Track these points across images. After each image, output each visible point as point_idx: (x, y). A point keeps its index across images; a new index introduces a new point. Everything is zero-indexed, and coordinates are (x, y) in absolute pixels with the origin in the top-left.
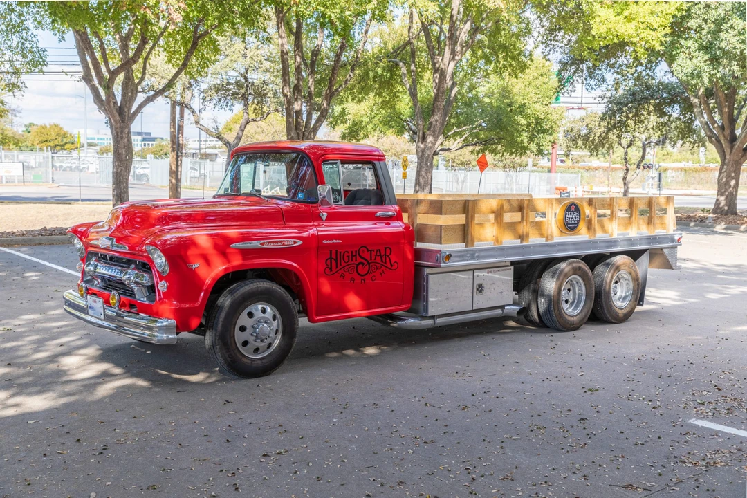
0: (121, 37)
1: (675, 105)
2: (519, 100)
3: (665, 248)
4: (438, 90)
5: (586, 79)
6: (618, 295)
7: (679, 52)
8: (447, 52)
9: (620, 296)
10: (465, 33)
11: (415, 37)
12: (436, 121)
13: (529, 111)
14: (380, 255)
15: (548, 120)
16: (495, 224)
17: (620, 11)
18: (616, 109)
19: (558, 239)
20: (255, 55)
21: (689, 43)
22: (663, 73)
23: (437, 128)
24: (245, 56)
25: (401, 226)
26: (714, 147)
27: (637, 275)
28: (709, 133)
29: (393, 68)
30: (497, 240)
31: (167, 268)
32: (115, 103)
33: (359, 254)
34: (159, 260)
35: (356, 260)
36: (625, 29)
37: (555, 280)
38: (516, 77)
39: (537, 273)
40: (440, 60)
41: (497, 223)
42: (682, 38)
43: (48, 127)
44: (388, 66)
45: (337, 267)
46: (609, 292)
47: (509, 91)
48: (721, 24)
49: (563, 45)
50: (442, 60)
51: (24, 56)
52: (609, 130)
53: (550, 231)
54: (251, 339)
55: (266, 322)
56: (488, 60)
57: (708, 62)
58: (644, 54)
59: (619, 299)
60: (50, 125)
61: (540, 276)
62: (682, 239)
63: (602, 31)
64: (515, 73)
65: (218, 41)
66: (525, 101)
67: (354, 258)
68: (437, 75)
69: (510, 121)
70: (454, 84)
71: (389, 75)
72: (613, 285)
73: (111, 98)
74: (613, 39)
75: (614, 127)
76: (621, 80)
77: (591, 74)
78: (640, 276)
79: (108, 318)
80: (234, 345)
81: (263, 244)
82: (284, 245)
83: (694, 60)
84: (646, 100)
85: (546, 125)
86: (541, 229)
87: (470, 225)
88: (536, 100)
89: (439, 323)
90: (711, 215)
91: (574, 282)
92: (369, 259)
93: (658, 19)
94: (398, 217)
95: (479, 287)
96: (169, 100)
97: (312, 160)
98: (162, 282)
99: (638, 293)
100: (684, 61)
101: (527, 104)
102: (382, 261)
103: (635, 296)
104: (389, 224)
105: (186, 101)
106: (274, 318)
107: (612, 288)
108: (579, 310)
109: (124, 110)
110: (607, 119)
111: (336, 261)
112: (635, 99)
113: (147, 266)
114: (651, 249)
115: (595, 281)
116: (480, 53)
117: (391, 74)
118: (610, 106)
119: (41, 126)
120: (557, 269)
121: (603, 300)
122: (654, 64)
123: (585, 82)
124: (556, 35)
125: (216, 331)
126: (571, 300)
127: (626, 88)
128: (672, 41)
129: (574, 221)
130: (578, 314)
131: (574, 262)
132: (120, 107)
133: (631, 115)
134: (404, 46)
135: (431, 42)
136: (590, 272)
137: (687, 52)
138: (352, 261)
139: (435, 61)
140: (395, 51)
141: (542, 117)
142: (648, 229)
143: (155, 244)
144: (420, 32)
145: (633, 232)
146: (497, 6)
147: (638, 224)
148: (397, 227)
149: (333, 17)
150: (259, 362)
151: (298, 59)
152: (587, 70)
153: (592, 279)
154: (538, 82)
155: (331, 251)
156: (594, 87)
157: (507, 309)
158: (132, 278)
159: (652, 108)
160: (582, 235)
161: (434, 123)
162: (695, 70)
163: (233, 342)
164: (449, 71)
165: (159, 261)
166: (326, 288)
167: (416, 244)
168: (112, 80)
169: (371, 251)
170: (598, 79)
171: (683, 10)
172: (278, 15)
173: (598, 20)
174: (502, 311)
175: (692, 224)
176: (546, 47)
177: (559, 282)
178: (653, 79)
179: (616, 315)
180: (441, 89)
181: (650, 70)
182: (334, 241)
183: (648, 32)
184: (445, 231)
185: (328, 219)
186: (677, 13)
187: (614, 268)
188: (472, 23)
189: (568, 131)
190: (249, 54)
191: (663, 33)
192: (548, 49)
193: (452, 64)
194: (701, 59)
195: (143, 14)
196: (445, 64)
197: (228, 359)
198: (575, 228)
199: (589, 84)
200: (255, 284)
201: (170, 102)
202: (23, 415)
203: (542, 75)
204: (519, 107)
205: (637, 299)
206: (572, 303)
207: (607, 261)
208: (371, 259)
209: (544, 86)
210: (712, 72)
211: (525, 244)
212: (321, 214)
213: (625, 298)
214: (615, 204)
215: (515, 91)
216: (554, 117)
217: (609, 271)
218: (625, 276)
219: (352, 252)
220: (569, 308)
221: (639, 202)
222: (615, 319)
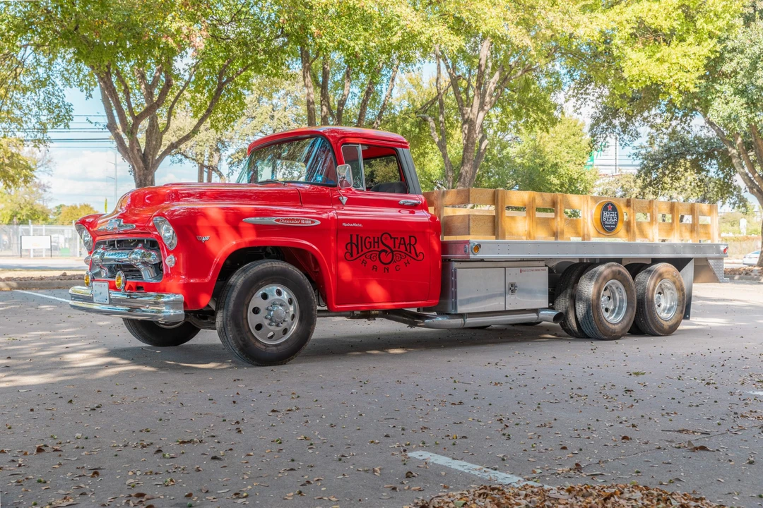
0: (146, 85)
1: (713, 161)
2: (552, 159)
3: (711, 259)
4: (467, 141)
5: (619, 134)
6: (662, 306)
7: (714, 96)
8: (476, 102)
9: (665, 308)
10: (494, 84)
11: (444, 92)
12: (467, 172)
13: (561, 171)
14: (405, 244)
15: (582, 181)
16: (527, 218)
17: (651, 53)
18: (651, 165)
19: (595, 239)
20: (283, 116)
21: (725, 88)
22: (698, 128)
23: (467, 180)
24: (272, 117)
25: (427, 217)
26: (755, 198)
27: (681, 285)
28: (749, 184)
29: (422, 123)
30: (529, 235)
31: (175, 242)
32: (139, 150)
33: (381, 240)
34: (167, 233)
35: (378, 247)
36: (657, 71)
37: (593, 283)
38: (548, 132)
39: (573, 278)
40: (469, 111)
41: (530, 216)
42: (717, 83)
43: (79, 207)
44: (416, 121)
45: (358, 253)
46: (652, 301)
47: (541, 151)
48: (757, 63)
49: (594, 98)
50: (471, 110)
51: (51, 111)
52: (645, 187)
53: (586, 229)
54: (266, 322)
55: (281, 305)
56: (518, 114)
57: (745, 106)
58: (678, 97)
59: (664, 310)
60: (80, 206)
61: (577, 281)
62: (727, 251)
63: (634, 73)
64: (546, 128)
65: (244, 95)
66: (558, 160)
67: (376, 244)
68: (466, 126)
69: (543, 181)
70: (484, 137)
71: (417, 130)
72: (656, 296)
73: (134, 144)
74: (646, 81)
75: (650, 184)
76: (656, 134)
77: (624, 127)
78: (685, 286)
79: (112, 302)
80: (246, 326)
81: (278, 220)
82: (300, 223)
83: (731, 104)
84: (683, 155)
85: (580, 185)
86: (577, 228)
87: (500, 216)
88: (568, 159)
89: (469, 323)
90: (757, 268)
91: (614, 288)
92: (392, 247)
93: (691, 62)
94: (424, 207)
95: (512, 286)
96: (196, 163)
97: (332, 143)
98: (169, 257)
99: (683, 304)
100: (720, 106)
101: (560, 163)
102: (406, 250)
103: (680, 308)
104: (413, 212)
105: (213, 164)
106: (291, 302)
107: (655, 298)
108: (620, 317)
109: (148, 157)
110: (643, 175)
111: (357, 246)
112: (671, 155)
113: (155, 244)
114: (697, 260)
115: (637, 290)
116: (509, 108)
117: (420, 130)
118: (645, 162)
119: (72, 206)
120: (595, 272)
121: (646, 309)
122: (689, 118)
123: (618, 138)
124: (587, 88)
125: (227, 311)
126: (611, 308)
127: (661, 144)
128: (707, 86)
129: (612, 221)
130: (620, 322)
131: (613, 265)
132: (143, 154)
133: (667, 172)
134: (433, 102)
135: (459, 93)
136: (630, 278)
137: (723, 97)
138: (374, 247)
139: (464, 112)
140: (423, 107)
141: (576, 177)
142: (691, 237)
143: (161, 215)
144: (449, 87)
145: (675, 239)
146: (525, 44)
147: (681, 231)
148: (421, 216)
149: (357, 49)
150: (274, 348)
151: (325, 109)
152: (621, 126)
153: (633, 285)
154: (571, 141)
155: (351, 235)
156: (628, 142)
157: (543, 314)
158: (139, 257)
159: (688, 164)
160: (621, 238)
161: (464, 174)
162: (732, 113)
163: (246, 324)
164: (479, 121)
165: (167, 235)
166: (346, 273)
167: (443, 238)
168: (135, 125)
169: (394, 238)
170: (631, 135)
171: (716, 52)
172: (305, 64)
173: (629, 63)
174: (538, 315)
175: (737, 277)
176: (577, 101)
177: (598, 285)
178: (689, 132)
179: (661, 326)
180: (471, 140)
181: (685, 123)
182: (355, 225)
183: (680, 74)
184: (474, 221)
185: (349, 203)
186: (710, 55)
187: (656, 275)
188: (500, 74)
189: (602, 193)
190: (277, 115)
191: (697, 74)
192: (579, 102)
193: (481, 115)
194: (738, 103)
195: (165, 43)
196: (474, 114)
197: (241, 342)
198: (613, 229)
199: (622, 139)
200: (269, 263)
201: (197, 165)
202: (16, 387)
203: (574, 135)
204: (552, 166)
205: (682, 311)
206: (613, 311)
207: (649, 268)
208: (395, 248)
209: (577, 146)
210: (750, 116)
211: (559, 241)
212: (341, 198)
213: (669, 310)
214: (654, 207)
215: (547, 150)
216: (588, 177)
217: (652, 278)
218: (668, 285)
219: (374, 238)
220: (610, 316)
221: (680, 208)
222: (660, 330)
